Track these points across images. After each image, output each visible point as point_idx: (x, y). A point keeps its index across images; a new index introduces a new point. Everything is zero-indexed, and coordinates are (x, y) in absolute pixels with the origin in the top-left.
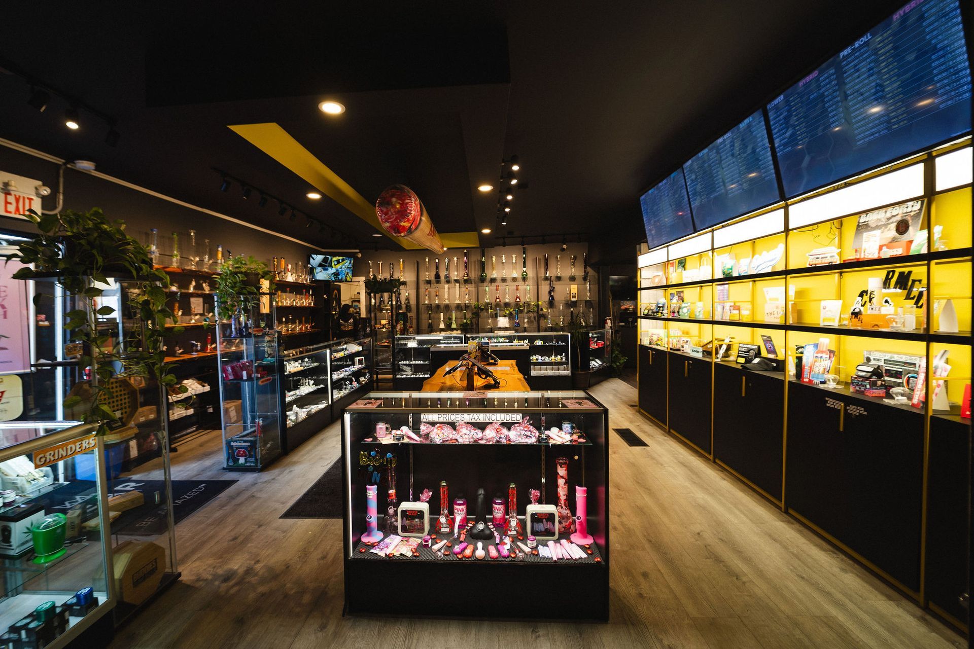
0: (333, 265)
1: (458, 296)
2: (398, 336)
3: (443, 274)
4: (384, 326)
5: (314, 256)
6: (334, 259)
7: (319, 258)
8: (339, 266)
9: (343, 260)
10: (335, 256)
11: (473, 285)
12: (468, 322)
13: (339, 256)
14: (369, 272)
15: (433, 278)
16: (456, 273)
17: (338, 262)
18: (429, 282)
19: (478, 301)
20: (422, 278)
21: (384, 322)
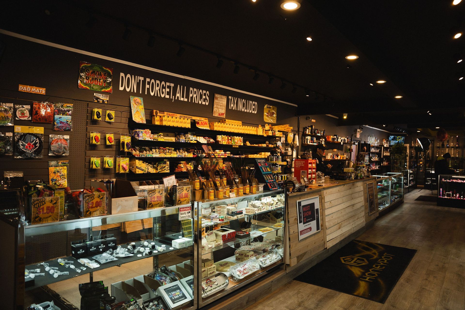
0: (397, 139)
1: (452, 154)
2: (427, 168)
3: (446, 144)
4: (421, 164)
5: (391, 136)
6: (398, 137)
7: (392, 137)
8: (399, 140)
9: (401, 138)
10: (398, 136)
11: (461, 149)
12: (457, 165)
13: (400, 136)
14: (412, 142)
15: (441, 146)
16: (452, 144)
17: (399, 138)
18: (439, 147)
19: (463, 156)
20: (435, 146)
21: (421, 163)
